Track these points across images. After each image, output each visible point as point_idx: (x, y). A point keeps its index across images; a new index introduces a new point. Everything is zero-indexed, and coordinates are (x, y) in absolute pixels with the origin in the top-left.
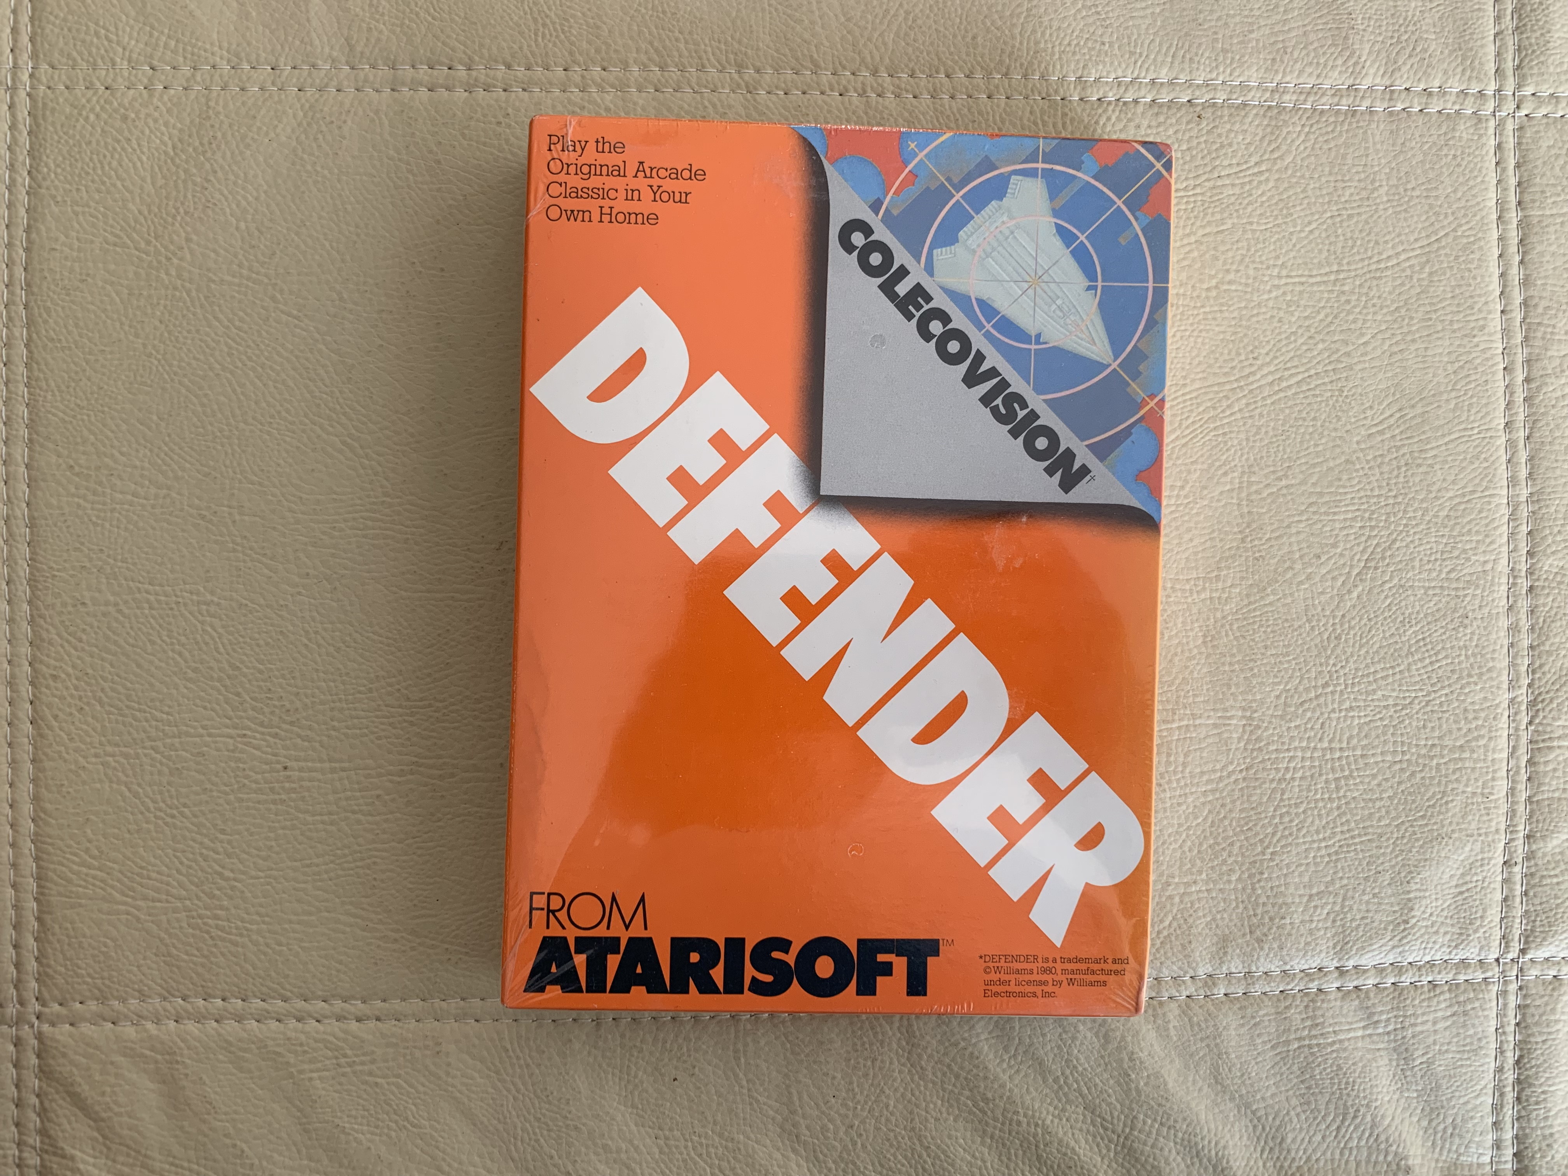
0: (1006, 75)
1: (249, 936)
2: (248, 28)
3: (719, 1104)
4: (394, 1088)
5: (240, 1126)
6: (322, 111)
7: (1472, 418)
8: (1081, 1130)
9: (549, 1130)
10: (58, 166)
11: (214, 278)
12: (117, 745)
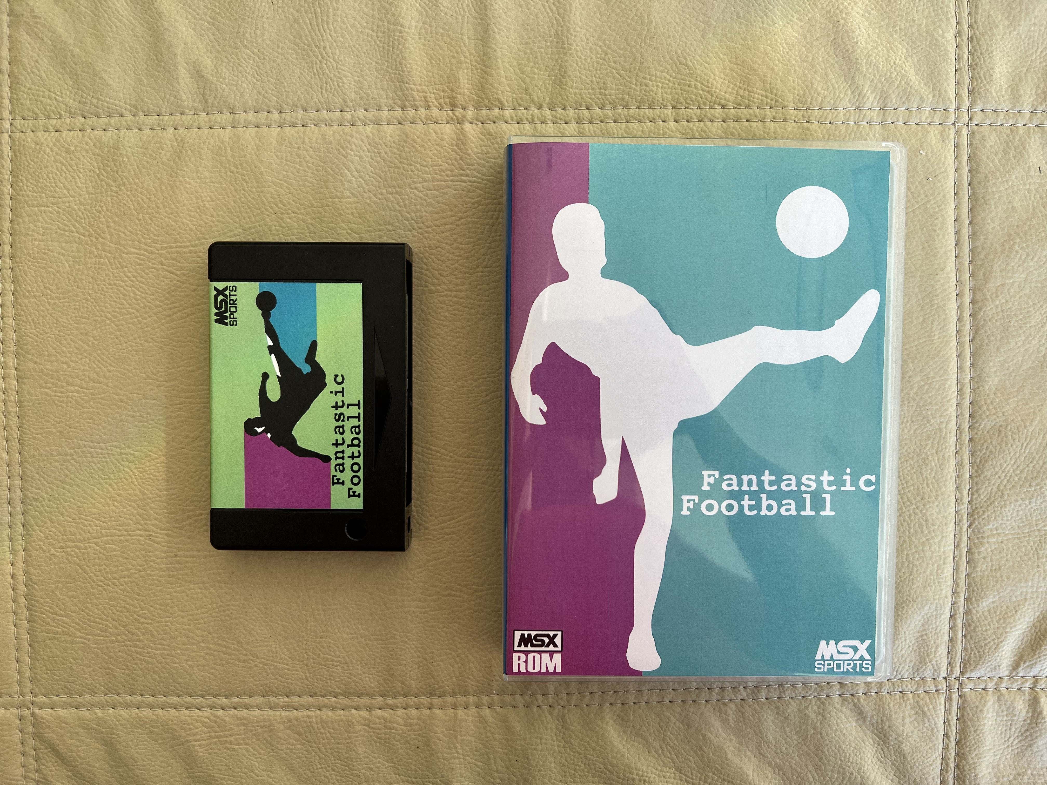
12: (73, 541)
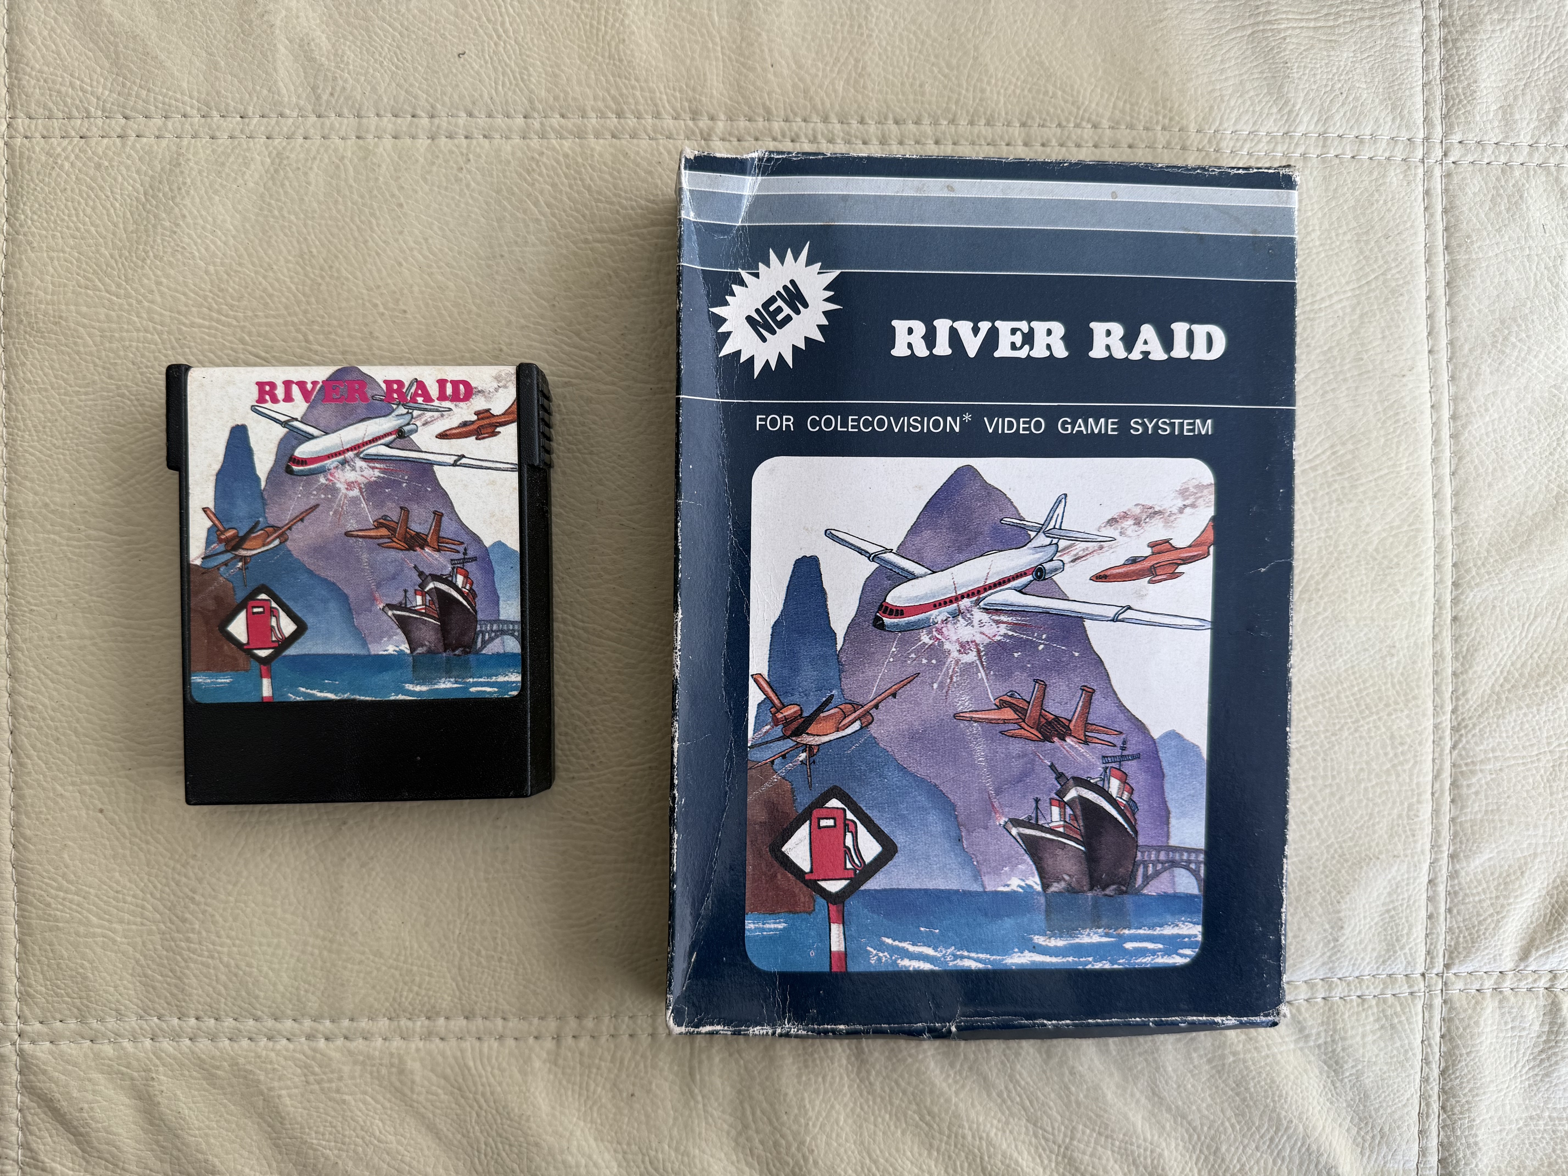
0: (952, 121)
1: (220, 958)
2: (216, 78)
3: (675, 1119)
4: (361, 1105)
5: (212, 1141)
6: (288, 158)
7: (1400, 455)
8: (1024, 1142)
9: (510, 1145)
10: (34, 213)
11: (185, 320)
